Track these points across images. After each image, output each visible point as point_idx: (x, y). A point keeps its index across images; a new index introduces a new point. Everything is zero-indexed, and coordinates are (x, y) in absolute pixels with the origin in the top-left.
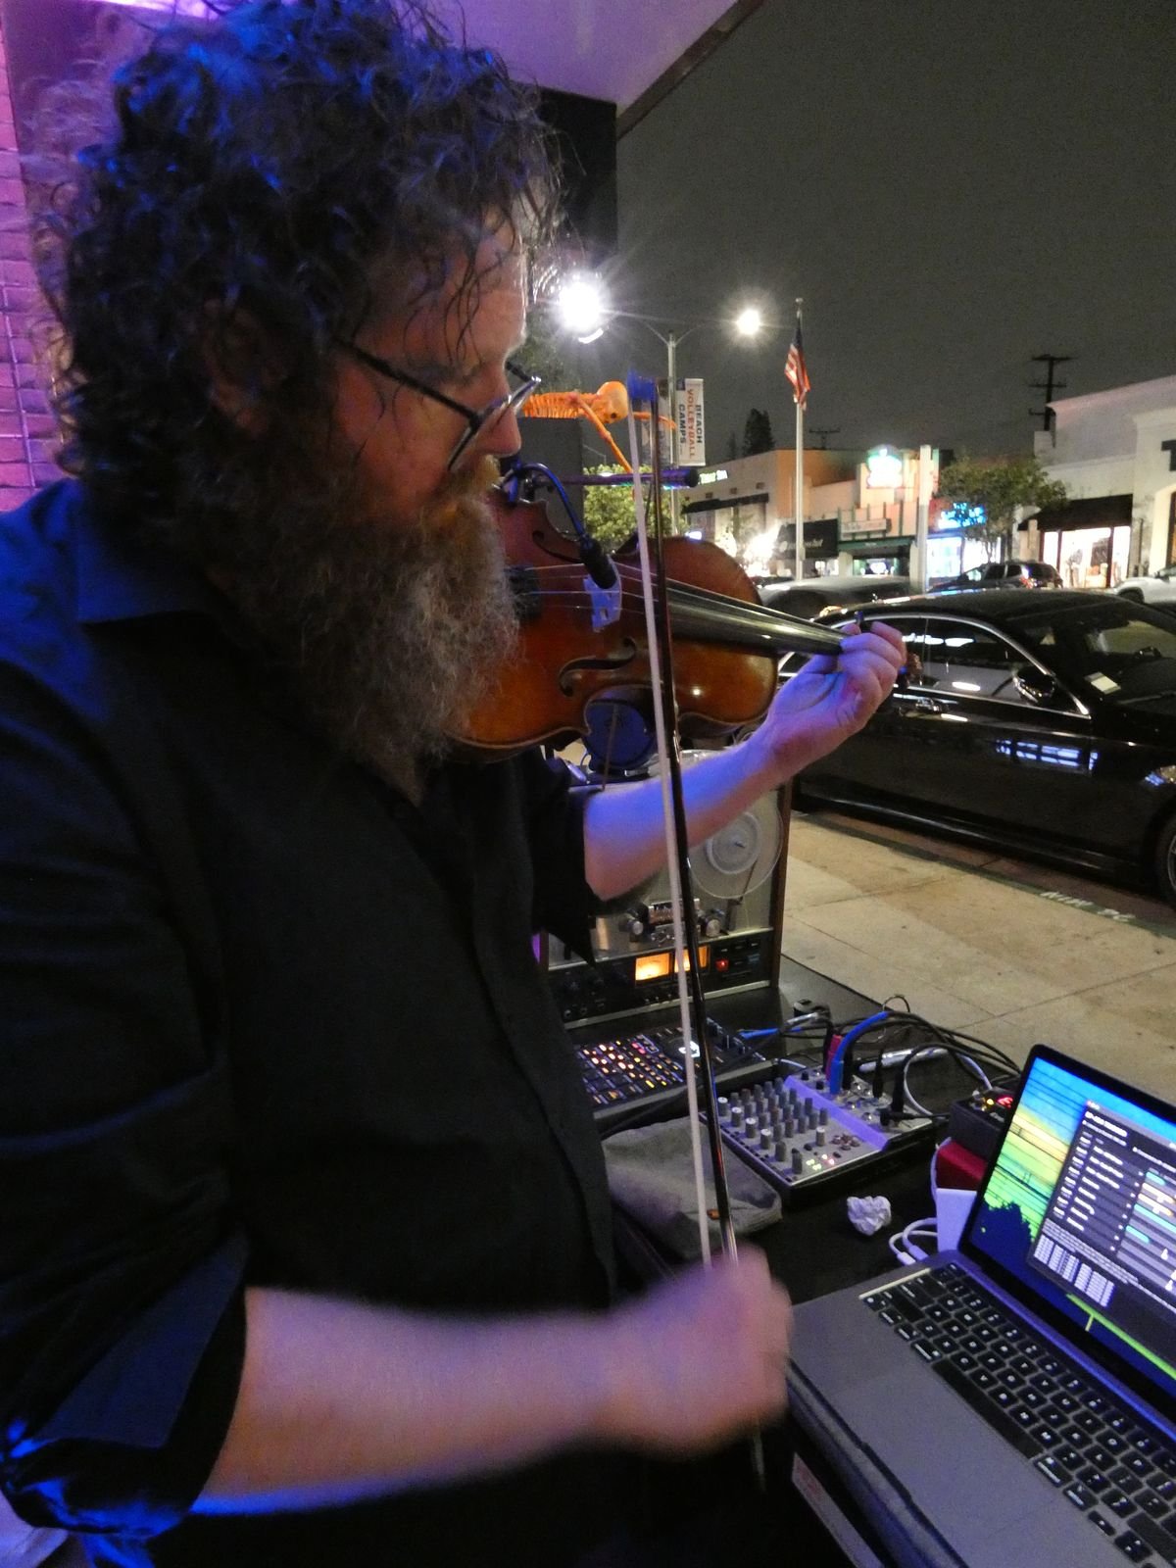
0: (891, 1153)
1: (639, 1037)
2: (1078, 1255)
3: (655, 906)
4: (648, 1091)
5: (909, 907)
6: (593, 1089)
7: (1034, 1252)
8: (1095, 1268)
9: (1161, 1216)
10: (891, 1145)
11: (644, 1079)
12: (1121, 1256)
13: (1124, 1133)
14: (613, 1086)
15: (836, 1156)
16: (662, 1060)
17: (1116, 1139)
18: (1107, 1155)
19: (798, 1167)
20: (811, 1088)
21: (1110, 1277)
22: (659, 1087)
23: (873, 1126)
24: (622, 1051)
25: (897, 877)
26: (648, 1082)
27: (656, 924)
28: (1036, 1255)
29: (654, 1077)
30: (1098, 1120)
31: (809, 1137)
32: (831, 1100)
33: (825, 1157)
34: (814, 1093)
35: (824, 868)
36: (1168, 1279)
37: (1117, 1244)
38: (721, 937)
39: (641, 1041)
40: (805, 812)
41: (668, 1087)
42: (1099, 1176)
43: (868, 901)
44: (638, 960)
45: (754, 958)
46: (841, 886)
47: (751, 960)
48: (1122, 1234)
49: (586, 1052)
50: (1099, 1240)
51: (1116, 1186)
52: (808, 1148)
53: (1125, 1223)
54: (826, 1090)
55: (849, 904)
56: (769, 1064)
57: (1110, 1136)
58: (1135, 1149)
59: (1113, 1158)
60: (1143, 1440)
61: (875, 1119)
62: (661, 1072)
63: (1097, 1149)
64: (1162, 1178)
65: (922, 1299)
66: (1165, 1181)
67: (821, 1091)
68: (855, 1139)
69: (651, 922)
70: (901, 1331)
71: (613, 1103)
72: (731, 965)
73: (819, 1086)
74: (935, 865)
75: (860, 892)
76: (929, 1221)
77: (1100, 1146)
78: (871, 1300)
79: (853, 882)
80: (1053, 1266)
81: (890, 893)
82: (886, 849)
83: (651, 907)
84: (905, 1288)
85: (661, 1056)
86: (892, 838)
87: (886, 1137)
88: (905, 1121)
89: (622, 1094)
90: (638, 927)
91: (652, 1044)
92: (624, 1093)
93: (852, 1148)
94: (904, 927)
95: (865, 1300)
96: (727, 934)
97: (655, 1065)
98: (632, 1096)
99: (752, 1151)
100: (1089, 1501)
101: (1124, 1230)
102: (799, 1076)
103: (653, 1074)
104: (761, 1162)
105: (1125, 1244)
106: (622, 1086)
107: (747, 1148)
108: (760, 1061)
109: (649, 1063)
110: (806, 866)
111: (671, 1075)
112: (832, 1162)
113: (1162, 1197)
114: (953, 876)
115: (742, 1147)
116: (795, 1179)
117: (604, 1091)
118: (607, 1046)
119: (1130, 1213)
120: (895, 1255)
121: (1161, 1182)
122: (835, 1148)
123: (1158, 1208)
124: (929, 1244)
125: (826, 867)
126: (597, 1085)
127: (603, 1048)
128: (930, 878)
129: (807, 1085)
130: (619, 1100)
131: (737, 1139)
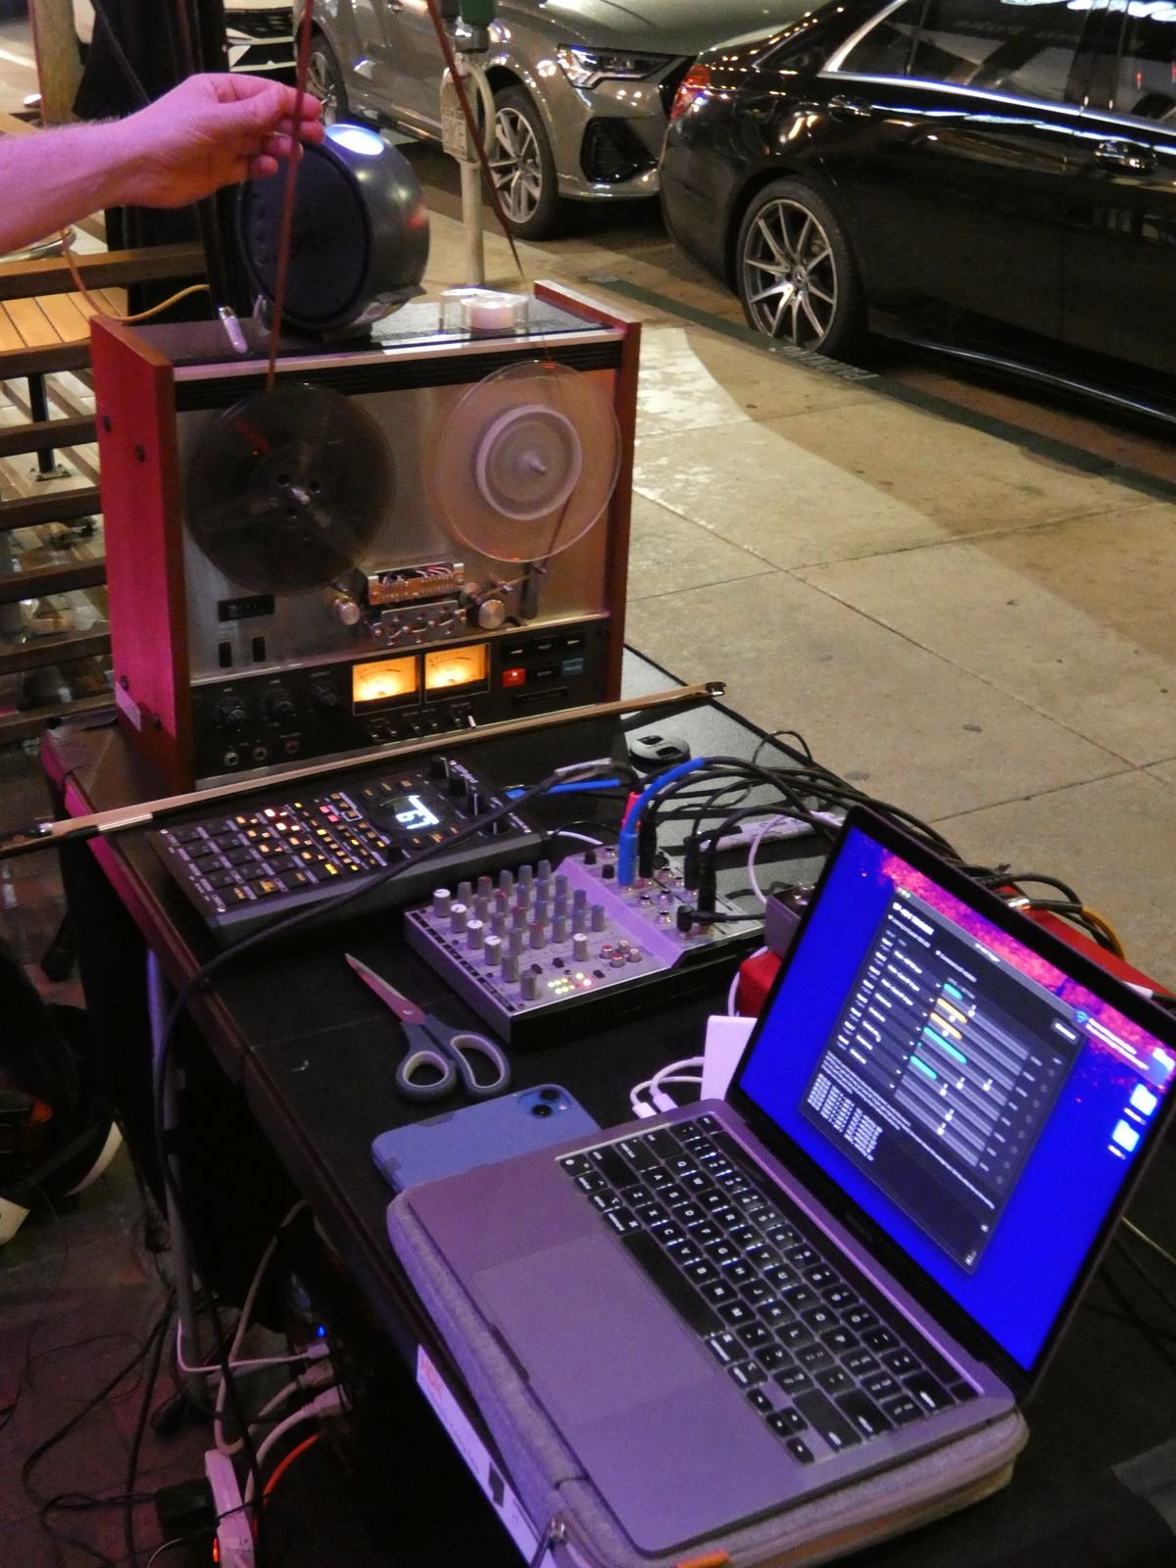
0: (683, 971)
1: (335, 796)
2: (854, 1097)
3: (381, 576)
4: (327, 880)
5: (1033, 567)
6: (238, 877)
7: (807, 1096)
8: (869, 1111)
9: (948, 1040)
10: (687, 959)
11: (325, 861)
12: (900, 1096)
13: (929, 931)
14: (271, 872)
15: (599, 974)
16: (364, 832)
17: (921, 940)
18: (908, 962)
19: (529, 990)
20: (595, 876)
21: (879, 1120)
22: (345, 873)
23: (666, 932)
24: (302, 819)
25: (1026, 507)
26: (329, 867)
27: (383, 607)
28: (809, 1101)
29: (340, 858)
30: (906, 913)
31: (564, 950)
32: (615, 893)
33: (579, 976)
34: (598, 882)
35: (887, 485)
36: (940, 1120)
37: (897, 1080)
38: (511, 630)
39: (337, 803)
40: (872, 371)
41: (360, 873)
42: (895, 990)
43: (956, 551)
44: (357, 669)
45: (573, 666)
46: (913, 521)
47: (567, 669)
48: (904, 1065)
49: (241, 820)
50: (881, 1077)
51: (909, 1002)
52: (558, 963)
53: (911, 1051)
54: (615, 880)
55: (918, 557)
56: (536, 839)
57: (915, 936)
58: (938, 953)
59: (913, 966)
60: (860, 1315)
61: (671, 922)
62: (356, 851)
63: (898, 955)
64: (959, 991)
65: (643, 1158)
66: (962, 993)
67: (607, 881)
68: (634, 951)
69: (373, 603)
70: (597, 1199)
71: (264, 897)
72: (530, 676)
73: (608, 872)
74: (1101, 482)
75: (941, 533)
76: (695, 1061)
77: (903, 950)
78: (570, 1162)
79: (936, 512)
80: (825, 1114)
81: (1000, 536)
82: (1013, 449)
83: (373, 578)
84: (625, 1147)
85: (363, 826)
86: (1029, 426)
87: (680, 947)
88: (717, 924)
89: (281, 885)
90: (349, 611)
91: (354, 807)
92: (285, 883)
93: (628, 963)
94: (1011, 603)
95: (563, 1162)
96: (519, 625)
97: (348, 840)
98: (297, 888)
99: (470, 968)
100: (755, 1376)
101: (908, 1061)
102: (581, 857)
103: (340, 854)
104: (478, 983)
105: (906, 1081)
106: (285, 871)
107: (464, 963)
108: (520, 832)
109: (341, 836)
110: (852, 480)
111: (370, 856)
112: (587, 983)
113: (955, 1015)
114: (1128, 505)
115: (457, 962)
116: (522, 1006)
117: (253, 880)
118: (278, 811)
119: (917, 1037)
120: (632, 1105)
121: (957, 995)
122: (600, 965)
123: (948, 1030)
124: (685, 1093)
125: (889, 484)
126: (245, 871)
127: (270, 813)
128: (1082, 508)
129: (590, 871)
130: (276, 894)
131: (453, 952)
